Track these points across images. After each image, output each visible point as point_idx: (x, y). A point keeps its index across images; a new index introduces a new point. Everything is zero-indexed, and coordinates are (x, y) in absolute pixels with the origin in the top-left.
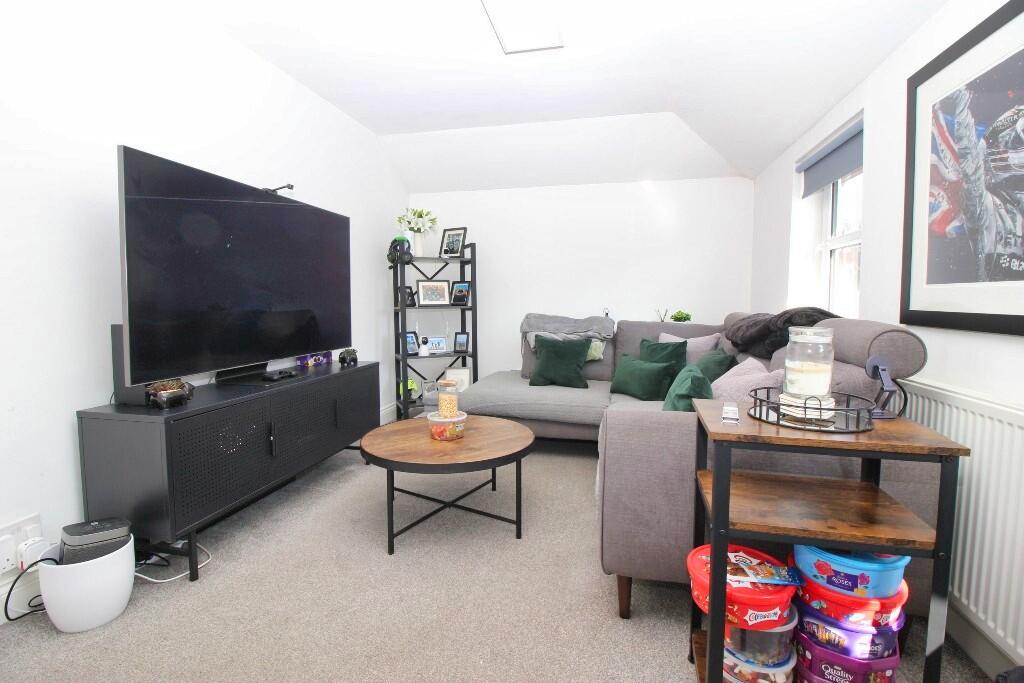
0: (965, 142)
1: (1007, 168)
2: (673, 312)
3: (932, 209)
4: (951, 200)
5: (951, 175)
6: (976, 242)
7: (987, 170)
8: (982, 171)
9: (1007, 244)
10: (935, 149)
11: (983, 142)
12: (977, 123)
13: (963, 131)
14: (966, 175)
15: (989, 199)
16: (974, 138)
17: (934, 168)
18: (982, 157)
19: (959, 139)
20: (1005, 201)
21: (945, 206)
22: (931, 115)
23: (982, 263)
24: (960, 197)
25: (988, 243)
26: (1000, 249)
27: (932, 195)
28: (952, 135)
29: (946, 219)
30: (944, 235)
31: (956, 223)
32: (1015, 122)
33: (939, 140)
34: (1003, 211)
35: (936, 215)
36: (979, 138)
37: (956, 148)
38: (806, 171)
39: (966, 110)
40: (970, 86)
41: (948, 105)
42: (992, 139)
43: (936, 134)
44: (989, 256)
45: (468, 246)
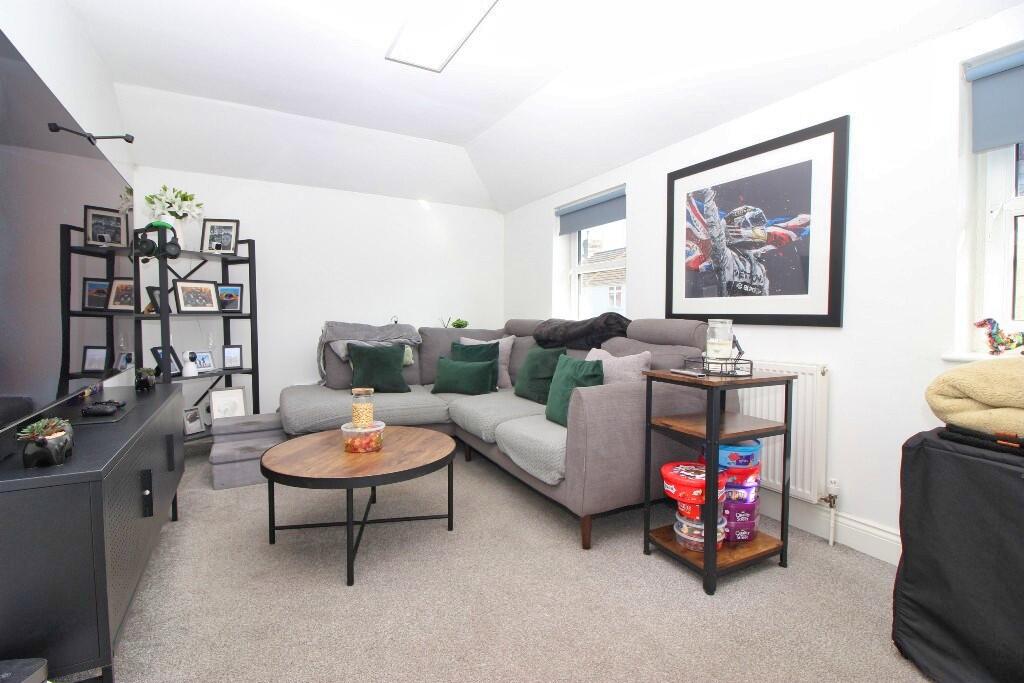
0: (712, 219)
1: (740, 237)
2: (454, 320)
3: (688, 254)
4: (702, 249)
5: (702, 236)
6: (720, 275)
7: (727, 236)
8: (723, 236)
9: (740, 277)
10: (689, 219)
11: (723, 221)
12: (720, 209)
13: (710, 213)
14: (713, 237)
15: (729, 252)
16: (718, 218)
17: (689, 231)
18: (723, 229)
19: (708, 217)
20: (739, 255)
21: (698, 253)
22: (686, 199)
23: (725, 286)
24: (710, 249)
25: (728, 276)
26: (736, 279)
27: (687, 246)
28: (702, 213)
29: (700, 260)
30: (697, 270)
31: (706, 264)
32: (744, 213)
33: (692, 214)
34: (738, 260)
35: (691, 258)
36: (721, 218)
37: (705, 221)
38: (562, 216)
39: (712, 201)
40: (714, 188)
41: (699, 196)
42: (730, 220)
43: (690, 210)
44: (729, 283)
45: (243, 242)
